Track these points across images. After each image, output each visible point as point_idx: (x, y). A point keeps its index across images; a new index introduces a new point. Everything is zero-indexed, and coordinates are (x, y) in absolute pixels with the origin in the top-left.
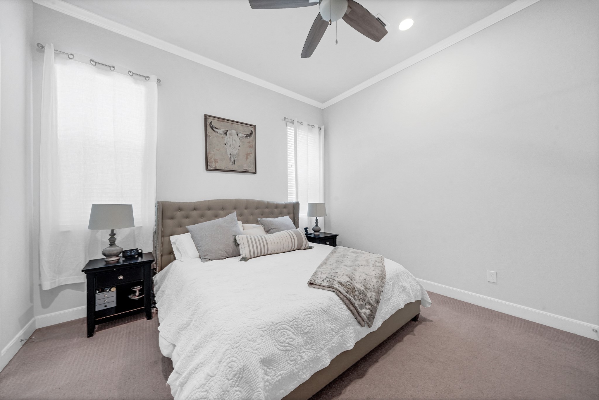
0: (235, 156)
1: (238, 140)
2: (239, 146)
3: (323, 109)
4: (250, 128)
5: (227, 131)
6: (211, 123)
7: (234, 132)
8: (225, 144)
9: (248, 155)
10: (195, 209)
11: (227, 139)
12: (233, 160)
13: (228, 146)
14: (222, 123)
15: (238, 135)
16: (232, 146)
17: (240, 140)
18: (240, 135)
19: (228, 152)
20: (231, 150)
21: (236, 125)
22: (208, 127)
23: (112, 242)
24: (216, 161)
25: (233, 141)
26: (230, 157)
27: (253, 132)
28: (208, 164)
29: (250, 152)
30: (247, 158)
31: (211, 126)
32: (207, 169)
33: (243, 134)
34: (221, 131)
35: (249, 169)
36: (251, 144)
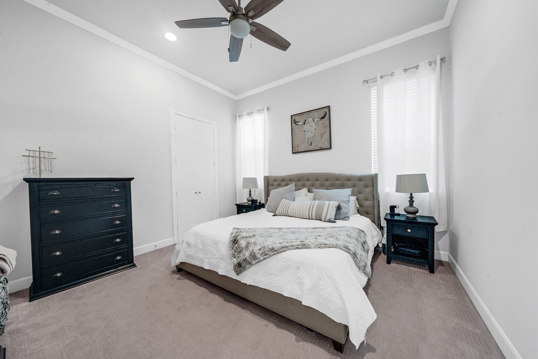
0: (311, 139)
1: (314, 124)
2: (315, 129)
3: (448, 26)
4: (324, 110)
5: (305, 121)
6: (294, 120)
7: (311, 119)
8: (304, 132)
9: (322, 134)
10: (283, 180)
11: (305, 127)
12: (310, 142)
13: (306, 132)
14: (302, 116)
15: (313, 121)
16: (309, 131)
17: (315, 124)
18: (316, 120)
19: (306, 137)
20: (309, 135)
21: (311, 114)
22: (293, 123)
23: (250, 195)
24: (298, 146)
25: (310, 127)
26: (307, 140)
27: (328, 113)
28: (293, 149)
29: (325, 132)
30: (322, 137)
31: (295, 122)
32: (293, 153)
33: (318, 118)
34: (301, 123)
35: (323, 147)
36: (325, 124)
